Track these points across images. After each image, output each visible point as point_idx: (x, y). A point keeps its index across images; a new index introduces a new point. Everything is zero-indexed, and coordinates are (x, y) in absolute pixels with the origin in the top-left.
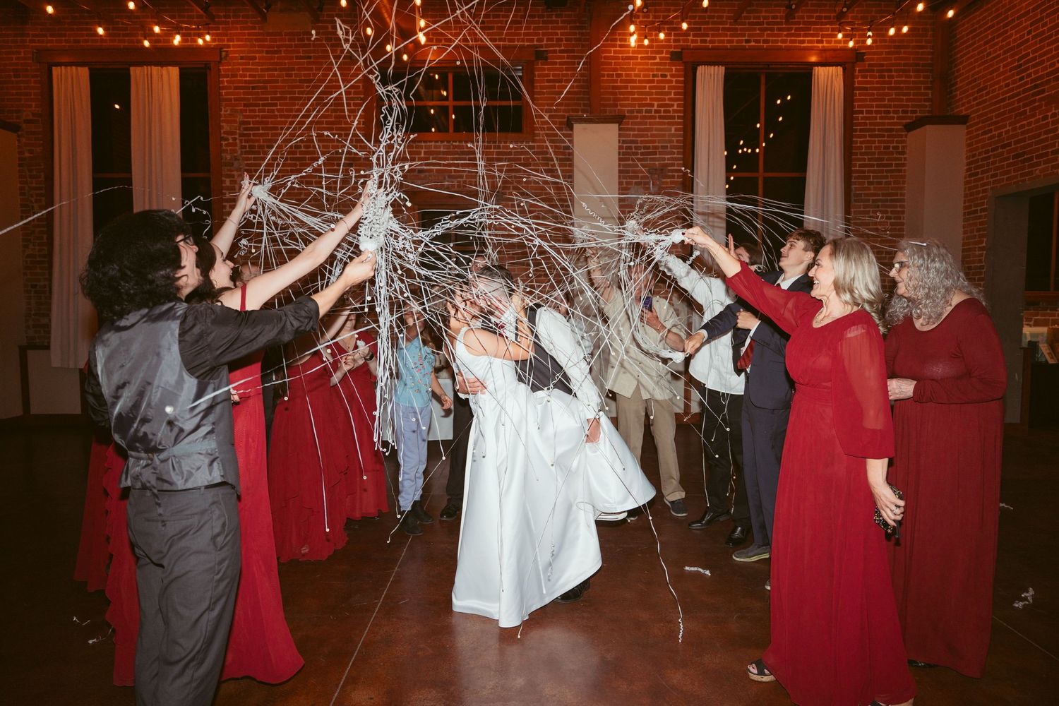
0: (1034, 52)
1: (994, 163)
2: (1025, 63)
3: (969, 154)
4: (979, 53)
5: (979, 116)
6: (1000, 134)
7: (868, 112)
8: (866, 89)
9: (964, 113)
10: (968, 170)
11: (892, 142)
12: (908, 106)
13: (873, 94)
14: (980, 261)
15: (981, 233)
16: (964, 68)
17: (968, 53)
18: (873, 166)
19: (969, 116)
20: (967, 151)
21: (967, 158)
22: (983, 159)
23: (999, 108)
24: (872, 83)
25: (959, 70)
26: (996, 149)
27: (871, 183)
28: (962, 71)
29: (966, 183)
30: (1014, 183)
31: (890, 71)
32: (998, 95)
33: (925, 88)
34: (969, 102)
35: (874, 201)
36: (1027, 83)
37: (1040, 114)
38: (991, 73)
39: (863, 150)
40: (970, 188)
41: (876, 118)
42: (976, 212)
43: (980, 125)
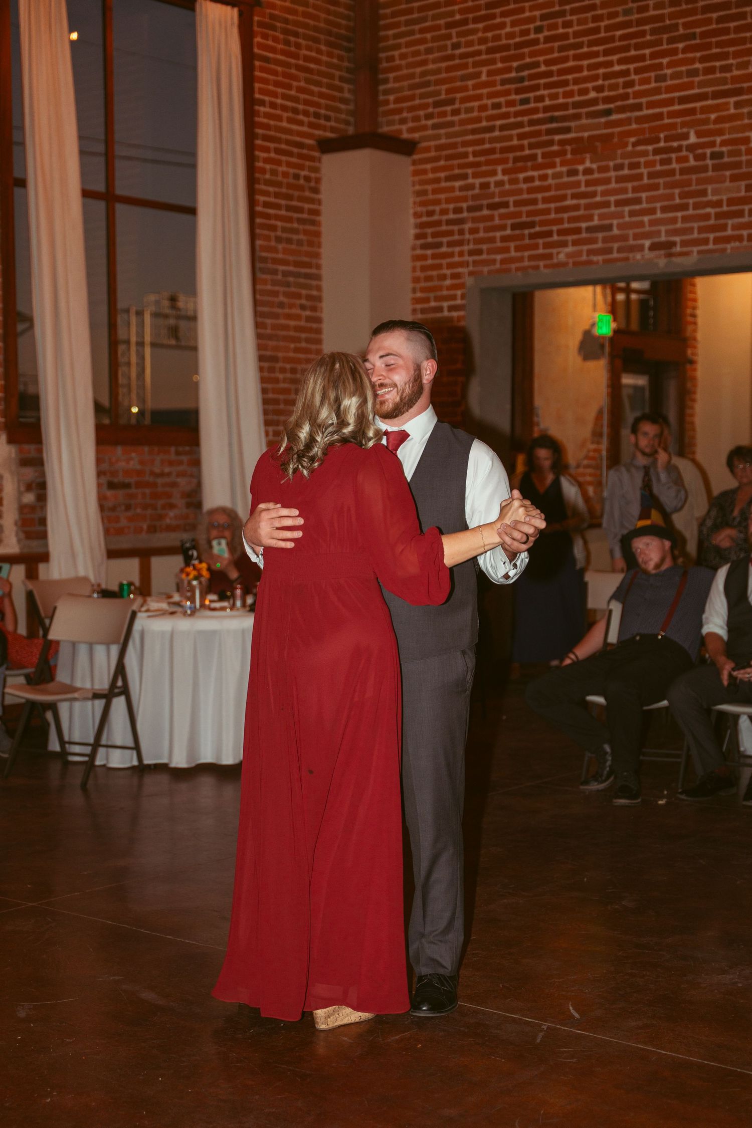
0: (547, 63)
1: (473, 231)
2: (532, 77)
3: (419, 209)
4: (434, 39)
5: (439, 148)
6: (485, 186)
7: (273, 105)
8: (266, 60)
9: (405, 135)
10: (418, 237)
11: (301, 167)
12: (317, 105)
13: (275, 73)
16: (403, 56)
17: (412, 33)
18: (278, 207)
19: (419, 143)
20: (415, 203)
21: (417, 215)
22: (449, 222)
23: (481, 142)
24: (273, 50)
25: (391, 59)
26: (479, 208)
27: (279, 239)
28: (397, 62)
29: (416, 258)
30: (517, 269)
31: (296, 35)
32: (479, 120)
33: (341, 79)
34: (416, 119)
35: (286, 274)
36: (535, 111)
37: (562, 165)
38: (464, 78)
39: (267, 176)
40: (424, 269)
41: (280, 118)
43: (442, 163)
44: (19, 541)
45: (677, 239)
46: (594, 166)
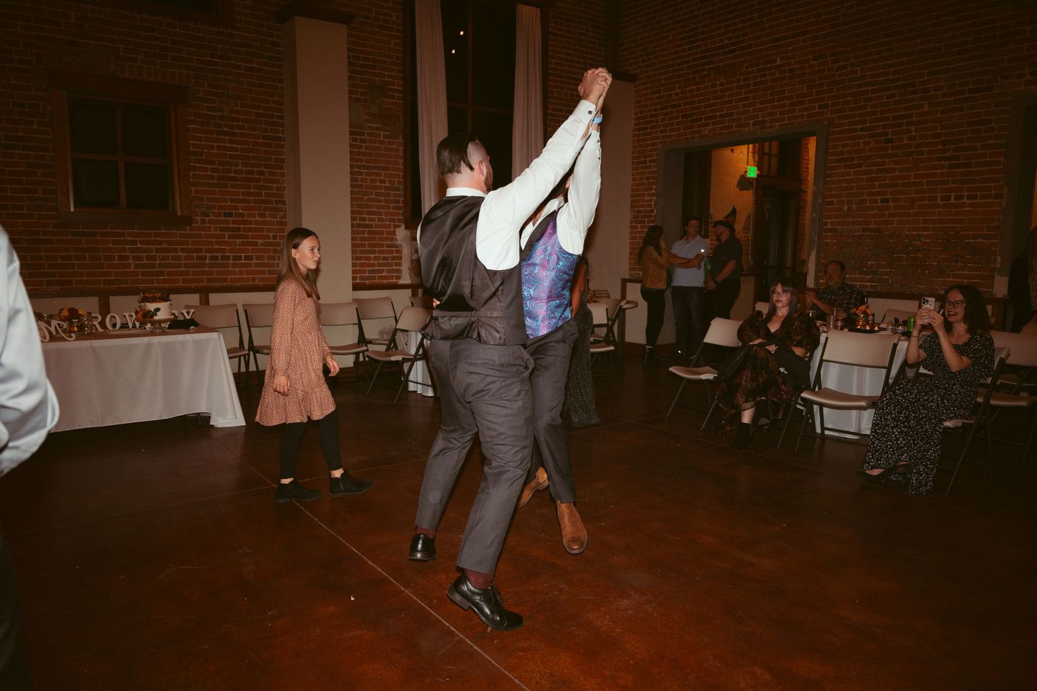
0: (704, 26)
1: (663, 120)
2: (694, 35)
3: (637, 110)
4: (647, 20)
5: (648, 77)
6: (669, 96)
7: (559, 58)
8: (556, 35)
9: (632, 72)
10: (636, 125)
13: (561, 42)
14: (650, 206)
15: (651, 181)
16: (631, 31)
17: (637, 17)
19: (638, 75)
20: (635, 107)
21: (636, 113)
22: (652, 116)
23: (668, 72)
24: (561, 30)
25: (625, 33)
26: (665, 108)
28: (629, 34)
29: (635, 136)
30: (682, 139)
31: (574, 22)
32: (668, 60)
33: (600, 45)
34: (637, 63)
36: (696, 53)
37: (708, 82)
38: (660, 39)
39: (555, 95)
40: (639, 141)
41: (564, 65)
42: (645, 162)
43: (649, 85)
44: (411, 277)
45: (768, 119)
46: (725, 81)
